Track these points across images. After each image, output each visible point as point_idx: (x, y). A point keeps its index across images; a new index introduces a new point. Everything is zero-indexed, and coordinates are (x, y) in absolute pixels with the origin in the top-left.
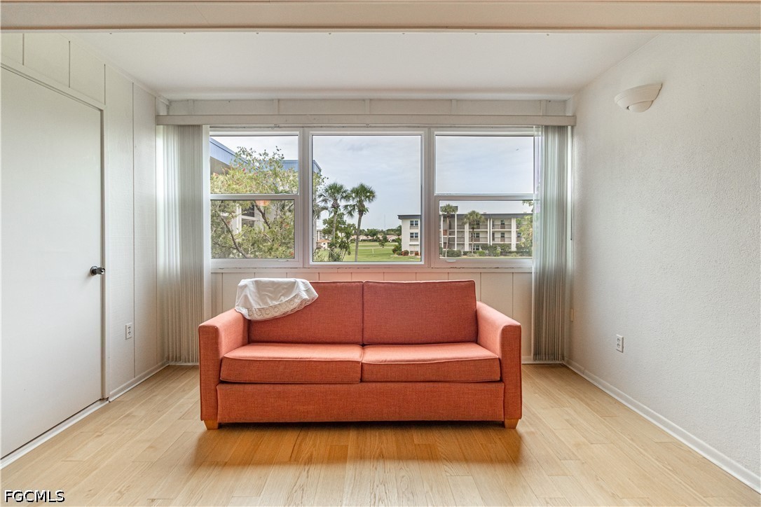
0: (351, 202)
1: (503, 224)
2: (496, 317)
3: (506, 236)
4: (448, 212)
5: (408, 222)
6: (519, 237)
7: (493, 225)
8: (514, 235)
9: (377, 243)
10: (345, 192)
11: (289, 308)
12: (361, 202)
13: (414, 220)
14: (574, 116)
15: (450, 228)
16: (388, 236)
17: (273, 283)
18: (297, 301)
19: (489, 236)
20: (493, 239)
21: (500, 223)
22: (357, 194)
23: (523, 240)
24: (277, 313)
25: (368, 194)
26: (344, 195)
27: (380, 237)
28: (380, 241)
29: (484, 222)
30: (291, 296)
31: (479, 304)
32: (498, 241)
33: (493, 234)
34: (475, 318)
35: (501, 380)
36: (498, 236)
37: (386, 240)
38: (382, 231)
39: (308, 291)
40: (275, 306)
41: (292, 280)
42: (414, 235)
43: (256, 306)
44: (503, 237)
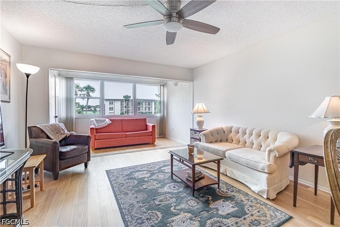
0: (83, 93)
1: (149, 104)
2: (150, 125)
3: (150, 109)
4: (127, 98)
5: (108, 102)
6: (155, 109)
7: (145, 104)
8: (153, 109)
9: (92, 112)
10: (80, 88)
11: (104, 125)
12: (88, 93)
13: (111, 101)
14: (166, 83)
15: (128, 105)
16: (96, 109)
17: (100, 120)
18: (107, 124)
19: (144, 109)
20: (145, 110)
21: (148, 104)
22: (87, 89)
23: (157, 110)
24: (102, 127)
25: (92, 90)
26: (80, 89)
27: (93, 109)
28: (93, 111)
29: (142, 103)
30: (105, 123)
31: (147, 123)
32: (147, 111)
33: (145, 108)
34: (147, 125)
35: (152, 135)
36: (147, 109)
37: (96, 110)
38: (93, 106)
39: (109, 121)
40: (101, 125)
41: (104, 119)
42: (111, 108)
43: (97, 125)
44: (149, 109)
